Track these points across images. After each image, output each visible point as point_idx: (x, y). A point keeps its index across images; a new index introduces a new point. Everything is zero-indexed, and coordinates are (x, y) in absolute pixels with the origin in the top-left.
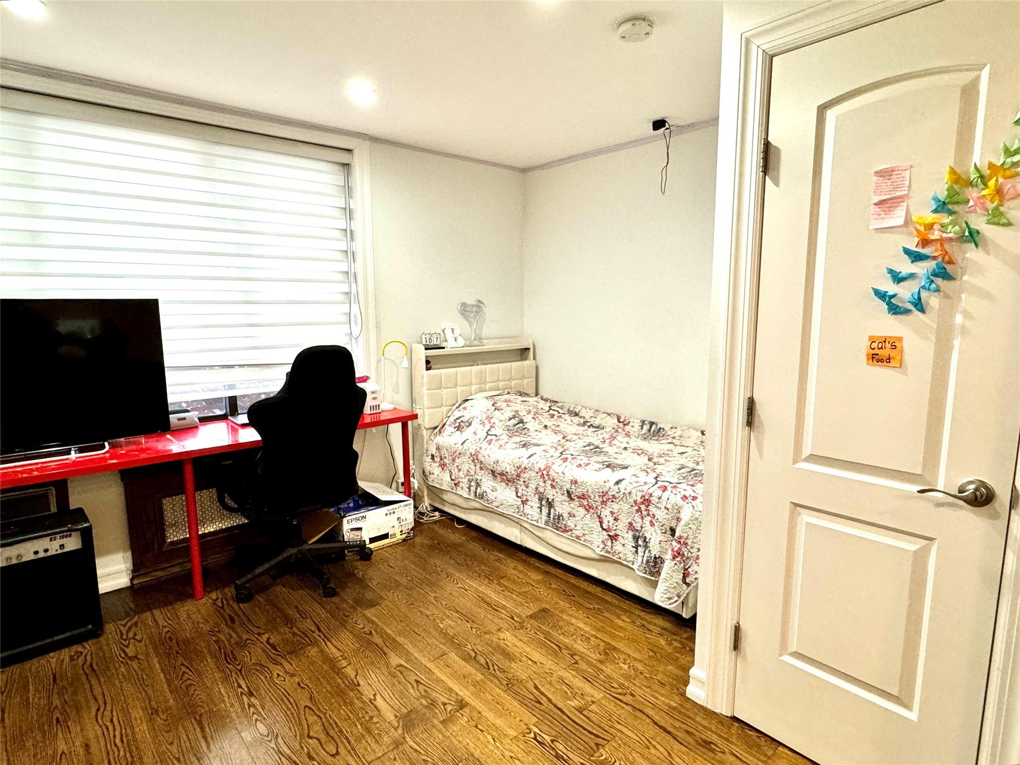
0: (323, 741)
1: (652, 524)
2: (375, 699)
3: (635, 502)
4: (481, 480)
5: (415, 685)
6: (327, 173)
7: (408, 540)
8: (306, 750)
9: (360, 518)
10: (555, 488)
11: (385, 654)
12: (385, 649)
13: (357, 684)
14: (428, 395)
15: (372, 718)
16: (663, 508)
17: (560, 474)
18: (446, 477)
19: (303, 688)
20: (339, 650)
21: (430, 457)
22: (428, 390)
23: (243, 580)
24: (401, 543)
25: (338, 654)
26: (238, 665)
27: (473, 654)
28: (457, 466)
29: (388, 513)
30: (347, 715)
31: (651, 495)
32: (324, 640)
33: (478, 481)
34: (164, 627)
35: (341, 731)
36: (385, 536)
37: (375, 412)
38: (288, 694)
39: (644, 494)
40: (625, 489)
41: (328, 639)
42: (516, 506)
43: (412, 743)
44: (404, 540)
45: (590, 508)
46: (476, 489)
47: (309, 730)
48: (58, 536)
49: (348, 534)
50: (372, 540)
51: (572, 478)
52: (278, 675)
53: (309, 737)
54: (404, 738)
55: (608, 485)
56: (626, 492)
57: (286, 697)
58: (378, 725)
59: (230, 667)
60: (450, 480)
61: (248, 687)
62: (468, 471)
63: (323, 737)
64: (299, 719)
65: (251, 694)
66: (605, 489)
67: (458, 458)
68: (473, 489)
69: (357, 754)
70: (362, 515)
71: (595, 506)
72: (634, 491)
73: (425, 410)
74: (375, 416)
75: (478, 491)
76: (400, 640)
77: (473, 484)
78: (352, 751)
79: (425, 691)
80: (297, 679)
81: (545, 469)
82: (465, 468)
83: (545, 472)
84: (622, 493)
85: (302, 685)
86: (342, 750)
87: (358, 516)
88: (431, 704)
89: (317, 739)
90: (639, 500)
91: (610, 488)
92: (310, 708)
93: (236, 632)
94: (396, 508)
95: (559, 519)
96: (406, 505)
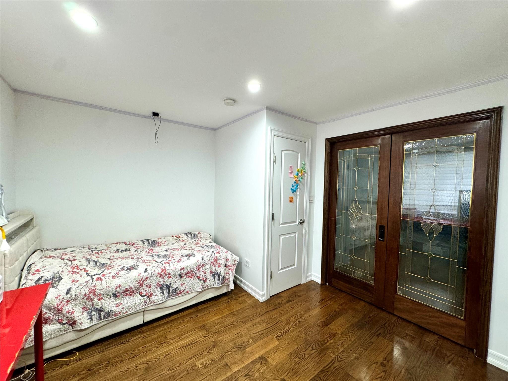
1: (219, 266)
3: (212, 262)
10: (171, 277)
16: (222, 259)
17: (173, 269)
31: (217, 257)
33: (100, 309)
39: (214, 258)
40: (207, 260)
42: (143, 302)
45: (192, 276)
46: (100, 314)
51: (181, 268)
55: (199, 262)
56: (208, 260)
62: (84, 308)
66: (199, 264)
68: (95, 316)
71: (194, 273)
72: (210, 259)
77: (94, 313)
81: (162, 272)
83: (163, 273)
84: (206, 262)
90: (213, 261)
91: (201, 262)
95: (176, 290)
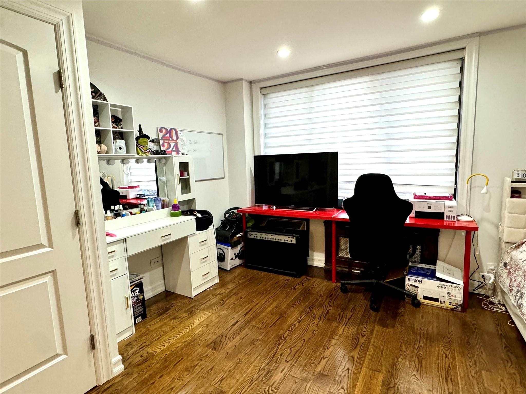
0: (291, 354)
2: (324, 359)
4: (524, 294)
5: (345, 369)
6: (449, 68)
7: (455, 311)
8: (284, 351)
9: (418, 281)
11: (355, 348)
12: (359, 347)
13: (328, 348)
14: (509, 217)
15: (313, 363)
18: (508, 283)
19: (313, 333)
20: (343, 331)
21: (503, 264)
22: (508, 213)
23: (346, 282)
24: (449, 310)
25: (340, 333)
26: (310, 311)
27: (392, 385)
28: (515, 277)
29: (440, 286)
30: (309, 354)
32: (344, 324)
33: (523, 294)
34: (313, 285)
35: (299, 357)
36: (437, 300)
37: (450, 220)
38: (307, 331)
41: (345, 325)
43: (308, 386)
44: (452, 310)
46: (519, 299)
47: (293, 347)
48: (291, 237)
49: (408, 287)
50: (425, 298)
52: (314, 323)
53: (290, 349)
54: (310, 381)
57: (305, 331)
58: (310, 367)
59: (308, 309)
60: (508, 286)
61: (302, 319)
62: (519, 283)
63: (293, 353)
64: (297, 341)
65: (299, 322)
67: (518, 271)
68: (517, 298)
69: (291, 368)
70: (419, 279)
73: (505, 227)
74: (450, 223)
75: (519, 302)
76: (371, 348)
77: (519, 294)
78: (292, 365)
79: (345, 376)
80: (316, 329)
82: (519, 280)
85: (314, 332)
86: (290, 362)
87: (416, 279)
88: (338, 382)
89: (291, 352)
92: (304, 341)
93: (326, 300)
94: (447, 286)
96: (456, 287)
